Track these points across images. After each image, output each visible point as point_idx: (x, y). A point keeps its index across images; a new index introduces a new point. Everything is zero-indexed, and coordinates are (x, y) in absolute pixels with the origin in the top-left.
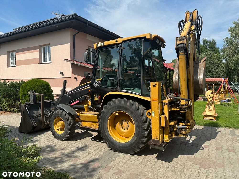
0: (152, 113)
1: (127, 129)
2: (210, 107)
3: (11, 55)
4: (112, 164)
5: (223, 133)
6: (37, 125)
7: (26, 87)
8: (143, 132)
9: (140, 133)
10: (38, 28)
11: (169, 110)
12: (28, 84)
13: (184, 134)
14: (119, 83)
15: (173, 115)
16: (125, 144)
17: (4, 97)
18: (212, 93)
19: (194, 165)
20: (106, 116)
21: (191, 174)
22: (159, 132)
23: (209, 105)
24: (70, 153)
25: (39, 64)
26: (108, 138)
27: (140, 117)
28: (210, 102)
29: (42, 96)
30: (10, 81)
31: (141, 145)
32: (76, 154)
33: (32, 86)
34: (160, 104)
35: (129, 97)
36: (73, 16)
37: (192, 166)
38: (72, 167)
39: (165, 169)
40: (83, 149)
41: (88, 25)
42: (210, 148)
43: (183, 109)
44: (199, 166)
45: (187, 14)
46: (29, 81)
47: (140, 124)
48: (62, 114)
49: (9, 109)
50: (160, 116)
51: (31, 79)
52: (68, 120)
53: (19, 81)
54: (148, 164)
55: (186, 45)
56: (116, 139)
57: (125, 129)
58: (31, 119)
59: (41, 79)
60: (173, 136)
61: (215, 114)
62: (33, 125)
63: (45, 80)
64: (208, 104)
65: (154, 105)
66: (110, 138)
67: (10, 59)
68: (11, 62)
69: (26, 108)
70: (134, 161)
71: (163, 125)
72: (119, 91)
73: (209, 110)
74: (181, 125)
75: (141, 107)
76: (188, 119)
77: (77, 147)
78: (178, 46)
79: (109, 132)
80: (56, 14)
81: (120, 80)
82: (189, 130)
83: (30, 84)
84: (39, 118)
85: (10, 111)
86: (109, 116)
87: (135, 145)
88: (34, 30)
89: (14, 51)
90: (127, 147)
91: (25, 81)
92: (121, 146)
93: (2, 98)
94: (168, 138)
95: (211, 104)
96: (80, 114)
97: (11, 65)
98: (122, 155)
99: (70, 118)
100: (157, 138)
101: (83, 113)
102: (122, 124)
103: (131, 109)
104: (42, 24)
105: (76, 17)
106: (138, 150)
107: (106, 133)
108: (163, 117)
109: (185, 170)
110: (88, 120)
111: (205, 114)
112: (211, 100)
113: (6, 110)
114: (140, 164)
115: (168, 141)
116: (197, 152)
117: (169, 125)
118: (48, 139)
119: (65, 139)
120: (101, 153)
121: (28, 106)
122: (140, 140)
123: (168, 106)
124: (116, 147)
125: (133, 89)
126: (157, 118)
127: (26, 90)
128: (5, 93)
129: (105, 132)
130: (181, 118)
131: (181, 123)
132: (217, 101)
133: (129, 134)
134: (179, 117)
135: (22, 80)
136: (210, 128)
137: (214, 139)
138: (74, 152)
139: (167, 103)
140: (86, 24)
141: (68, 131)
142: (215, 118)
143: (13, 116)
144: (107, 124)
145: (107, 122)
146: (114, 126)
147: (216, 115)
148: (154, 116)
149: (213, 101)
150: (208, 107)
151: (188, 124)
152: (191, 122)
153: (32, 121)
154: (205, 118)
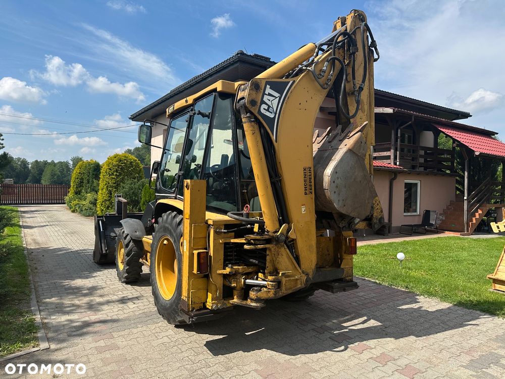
0: (184, 244)
10: (193, 86)
11: (221, 242)
13: (252, 299)
14: (178, 183)
22: (189, 284)
26: (154, 287)
29: (124, 202)
34: (193, 225)
36: (236, 56)
38: (66, 323)
42: (361, 354)
45: (337, 25)
50: (194, 252)
52: (127, 246)
55: (246, 100)
56: (165, 293)
58: (102, 241)
60: (234, 300)
65: (186, 227)
69: (100, 222)
71: (195, 271)
72: (176, 198)
77: (123, 297)
78: (238, 102)
79: (157, 276)
81: (179, 176)
90: (167, 308)
94: (211, 301)
96: (145, 239)
100: (186, 298)
103: (174, 235)
105: (242, 58)
111: (496, 277)
117: (218, 273)
121: (104, 219)
126: (188, 254)
129: (152, 275)
130: (257, 262)
134: (252, 260)
141: (126, 267)
144: (155, 260)
145: (155, 257)
148: (186, 250)
151: (270, 278)
152: (280, 275)
153: (103, 245)
154: (495, 286)
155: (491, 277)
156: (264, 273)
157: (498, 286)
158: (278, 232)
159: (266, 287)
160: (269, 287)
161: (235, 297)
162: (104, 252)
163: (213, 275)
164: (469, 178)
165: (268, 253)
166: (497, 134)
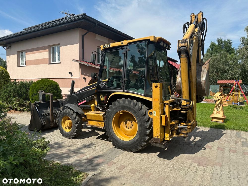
0: (154, 113)
1: (131, 128)
2: (219, 109)
3: (21, 54)
4: (115, 160)
5: (229, 135)
6: (45, 123)
7: (36, 87)
8: (145, 131)
9: (143, 131)
10: (48, 28)
11: (170, 110)
12: (37, 84)
13: (184, 134)
14: (124, 84)
15: (174, 115)
16: (128, 142)
17: (14, 97)
18: (221, 95)
19: (193, 163)
20: (111, 115)
21: (188, 171)
22: (160, 130)
23: (218, 107)
24: (76, 150)
25: (49, 64)
26: (113, 136)
27: (143, 117)
28: (218, 104)
29: (51, 95)
30: (20, 81)
31: (143, 143)
32: (82, 151)
33: (41, 86)
34: (161, 104)
35: (132, 98)
36: (82, 16)
37: (191, 164)
38: (78, 162)
39: (165, 165)
40: (89, 146)
41: (97, 25)
42: (212, 149)
43: (184, 109)
44: (198, 164)
45: (192, 16)
46: (38, 81)
47: (143, 123)
48: (70, 113)
49: (19, 108)
50: (161, 116)
51: (41, 79)
52: (75, 118)
53: (29, 81)
54: (149, 161)
55: (187, 47)
56: (121, 137)
57: (129, 128)
58: (41, 118)
59: (50, 79)
60: (174, 135)
61: (223, 116)
62: (43, 123)
63: (54, 80)
64: (216, 106)
65: (155, 105)
66: (114, 136)
67: (20, 58)
68: (21, 62)
69: (36, 107)
70: (136, 158)
71: (164, 124)
72: (123, 92)
73: (218, 112)
74: (182, 125)
75: (144, 107)
76: (189, 119)
77: (83, 145)
78: (179, 48)
79: (114, 130)
80: (66, 14)
81: (124, 81)
82: (190, 130)
83: (39, 84)
84: (48, 117)
85: (20, 110)
86: (114, 116)
87: (137, 142)
88: (44, 30)
89: (24, 51)
90: (130, 145)
91: (34, 81)
92: (124, 144)
93: (13, 97)
94: (168, 137)
95: (219, 107)
96: (87, 113)
97: (21, 65)
98: (126, 152)
99: (77, 117)
100: (158, 137)
101: (90, 112)
102: (126, 123)
103: (134, 109)
104: (51, 24)
105: (85, 18)
106: (141, 148)
107: (111, 132)
108: (163, 117)
109: (184, 167)
110: (94, 119)
111: (213, 116)
112: (220, 102)
113: (16, 109)
114: (141, 161)
115: (169, 140)
116: (198, 151)
117: (170, 124)
118: (56, 137)
119: (72, 137)
120: (106, 150)
121: (38, 105)
122: (143, 139)
123: (169, 107)
124: (120, 145)
125: (137, 90)
126: (158, 117)
127: (36, 90)
128: (15, 93)
129: (110, 130)
130: (182, 118)
131: (182, 123)
132: (225, 103)
133: (132, 133)
134: (180, 118)
135: (31, 80)
136: (216, 130)
137: (218, 140)
138: (80, 149)
139: (168, 103)
140: (96, 24)
141: (75, 129)
142: (223, 120)
143: (23, 115)
144: (112, 123)
145: (112, 121)
146: (118, 125)
147: (224, 118)
148: (155, 116)
149: (221, 104)
150: (216, 109)
151: (189, 124)
152: (192, 122)
153: (42, 120)
154: (213, 120)
155: (211, 116)
156: (185, 122)
157: (214, 120)
158: (190, 104)
159: (187, 128)
160: (190, 128)
161: (174, 134)
162: (44, 124)
163: (169, 125)
164: (173, 79)
165: (187, 114)
166: (178, 61)
